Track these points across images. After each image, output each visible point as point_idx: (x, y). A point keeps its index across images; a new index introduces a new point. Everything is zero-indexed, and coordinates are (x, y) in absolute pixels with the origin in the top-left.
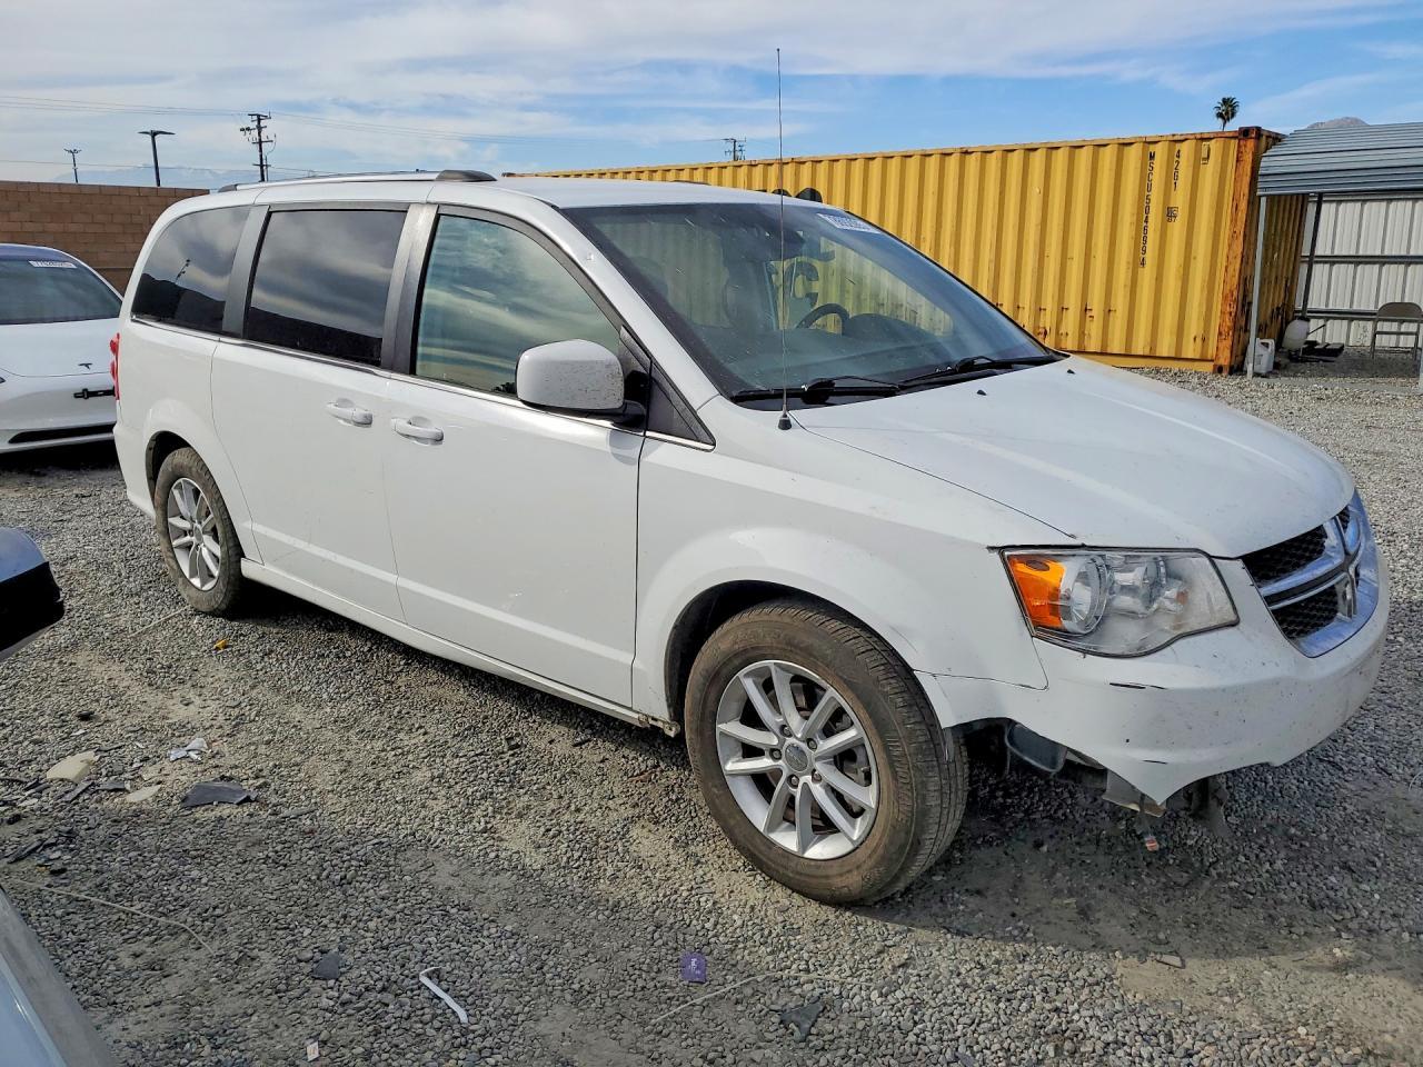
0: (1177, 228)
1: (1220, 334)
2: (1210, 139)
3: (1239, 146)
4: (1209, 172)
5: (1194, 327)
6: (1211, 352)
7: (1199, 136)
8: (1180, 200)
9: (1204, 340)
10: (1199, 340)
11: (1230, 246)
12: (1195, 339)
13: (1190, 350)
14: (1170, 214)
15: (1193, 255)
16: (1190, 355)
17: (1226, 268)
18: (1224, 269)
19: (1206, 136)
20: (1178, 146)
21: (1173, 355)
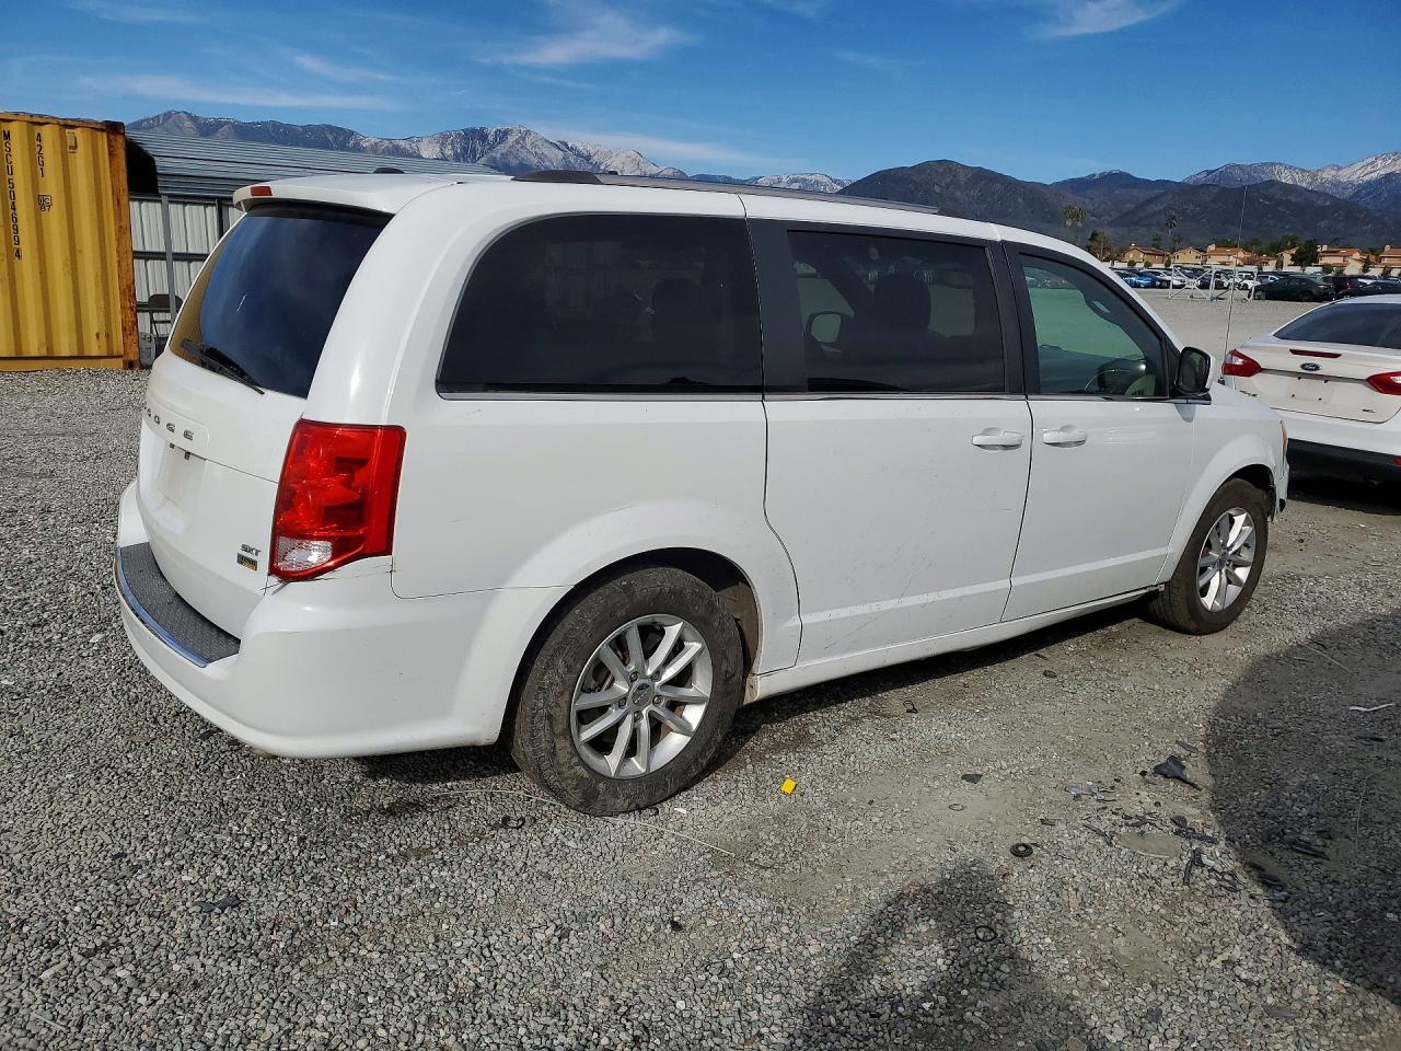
0: (54, 218)
1: (124, 329)
2: (73, 127)
3: (109, 140)
4: (80, 162)
5: (94, 324)
6: (118, 347)
7: (62, 123)
8: (51, 186)
9: (107, 336)
10: (103, 337)
11: (118, 240)
12: (98, 335)
13: (94, 348)
14: (41, 203)
15: (78, 248)
16: (95, 353)
17: (119, 262)
18: (116, 265)
19: (70, 123)
20: (37, 129)
21: (76, 354)
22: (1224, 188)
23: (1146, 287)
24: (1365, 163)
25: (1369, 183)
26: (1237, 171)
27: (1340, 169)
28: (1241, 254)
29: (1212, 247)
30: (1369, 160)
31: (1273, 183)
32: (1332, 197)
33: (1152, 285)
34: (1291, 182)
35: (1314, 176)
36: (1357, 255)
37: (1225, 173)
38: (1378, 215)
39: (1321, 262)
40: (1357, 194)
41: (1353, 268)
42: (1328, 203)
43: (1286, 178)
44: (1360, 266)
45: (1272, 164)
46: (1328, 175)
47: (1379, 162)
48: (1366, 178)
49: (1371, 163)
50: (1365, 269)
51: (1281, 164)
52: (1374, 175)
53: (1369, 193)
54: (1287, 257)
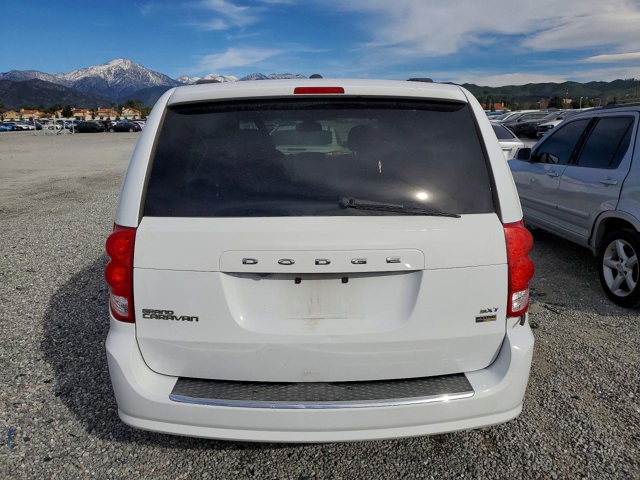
22: (14, 82)
23: (10, 130)
24: (74, 73)
25: (78, 82)
26: (18, 74)
27: (64, 75)
28: (37, 113)
29: (23, 110)
30: (76, 71)
31: (37, 80)
32: (65, 87)
33: (13, 130)
34: (45, 80)
35: (54, 77)
36: (88, 112)
37: (12, 74)
38: (86, 94)
39: (74, 116)
40: (75, 86)
41: (88, 118)
42: (64, 90)
43: (42, 78)
44: (91, 116)
45: (33, 71)
46: (60, 77)
47: (80, 72)
48: (76, 79)
49: (77, 73)
50: (93, 118)
51: (38, 72)
52: (79, 78)
53: (80, 85)
54: (59, 114)
